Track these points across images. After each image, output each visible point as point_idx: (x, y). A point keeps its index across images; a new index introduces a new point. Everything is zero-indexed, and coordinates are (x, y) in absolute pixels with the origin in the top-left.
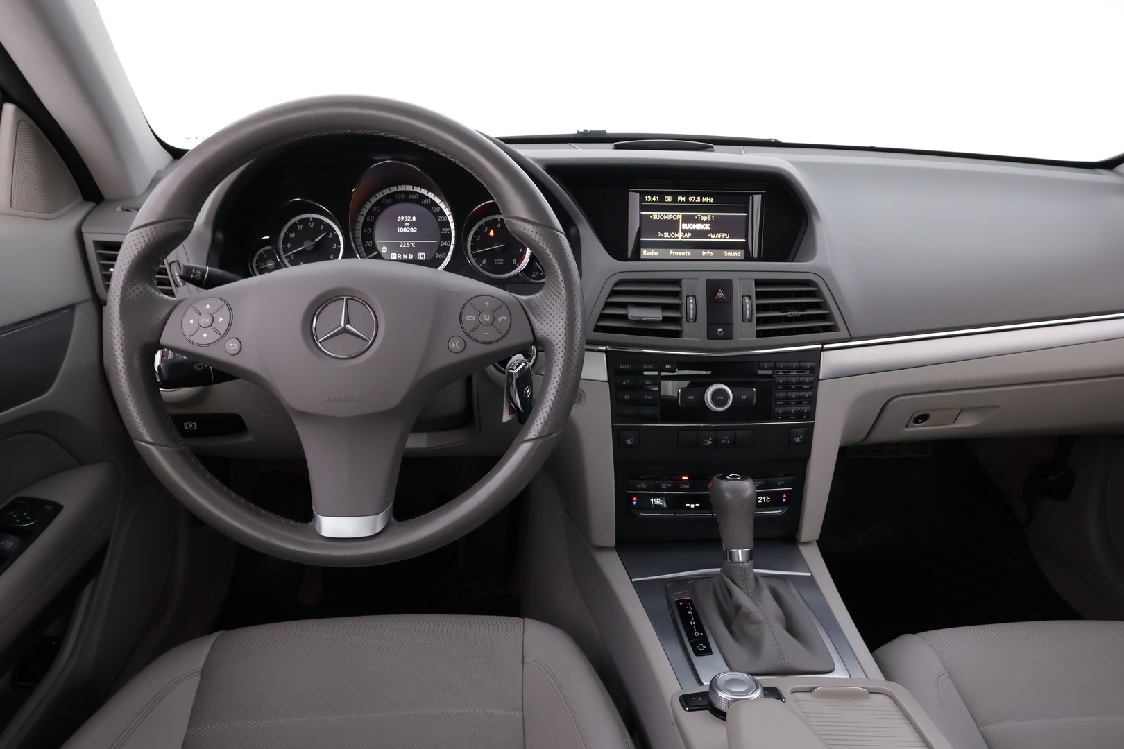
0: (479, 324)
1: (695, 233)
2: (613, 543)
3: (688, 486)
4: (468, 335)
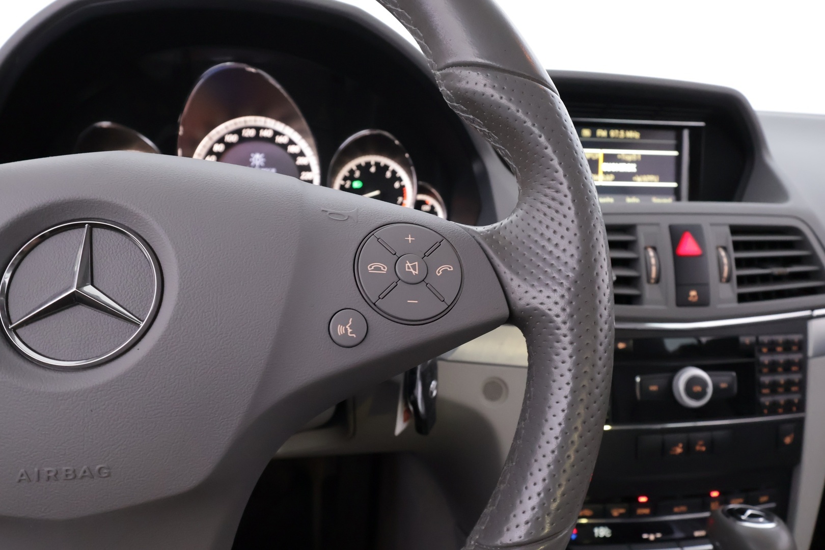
0: (397, 281)
1: (619, 176)
3: (646, 511)
4: (373, 306)
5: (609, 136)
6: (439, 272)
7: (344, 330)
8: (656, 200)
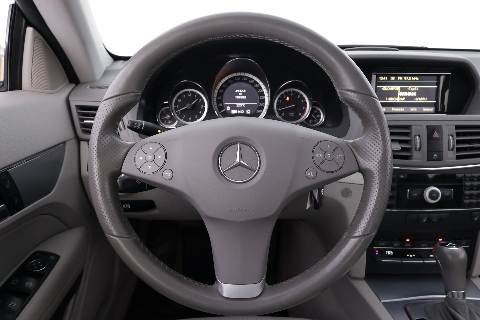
0: (325, 160)
1: (407, 98)
2: (363, 276)
3: (409, 245)
4: (318, 167)
5: (403, 79)
6: (337, 157)
7: (310, 174)
8: (425, 109)
